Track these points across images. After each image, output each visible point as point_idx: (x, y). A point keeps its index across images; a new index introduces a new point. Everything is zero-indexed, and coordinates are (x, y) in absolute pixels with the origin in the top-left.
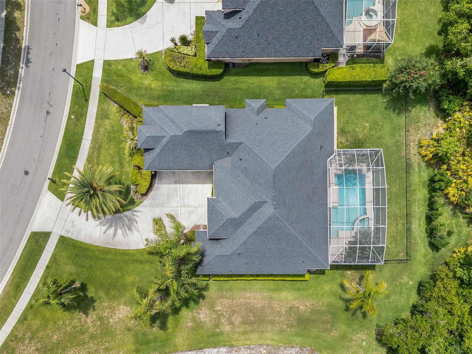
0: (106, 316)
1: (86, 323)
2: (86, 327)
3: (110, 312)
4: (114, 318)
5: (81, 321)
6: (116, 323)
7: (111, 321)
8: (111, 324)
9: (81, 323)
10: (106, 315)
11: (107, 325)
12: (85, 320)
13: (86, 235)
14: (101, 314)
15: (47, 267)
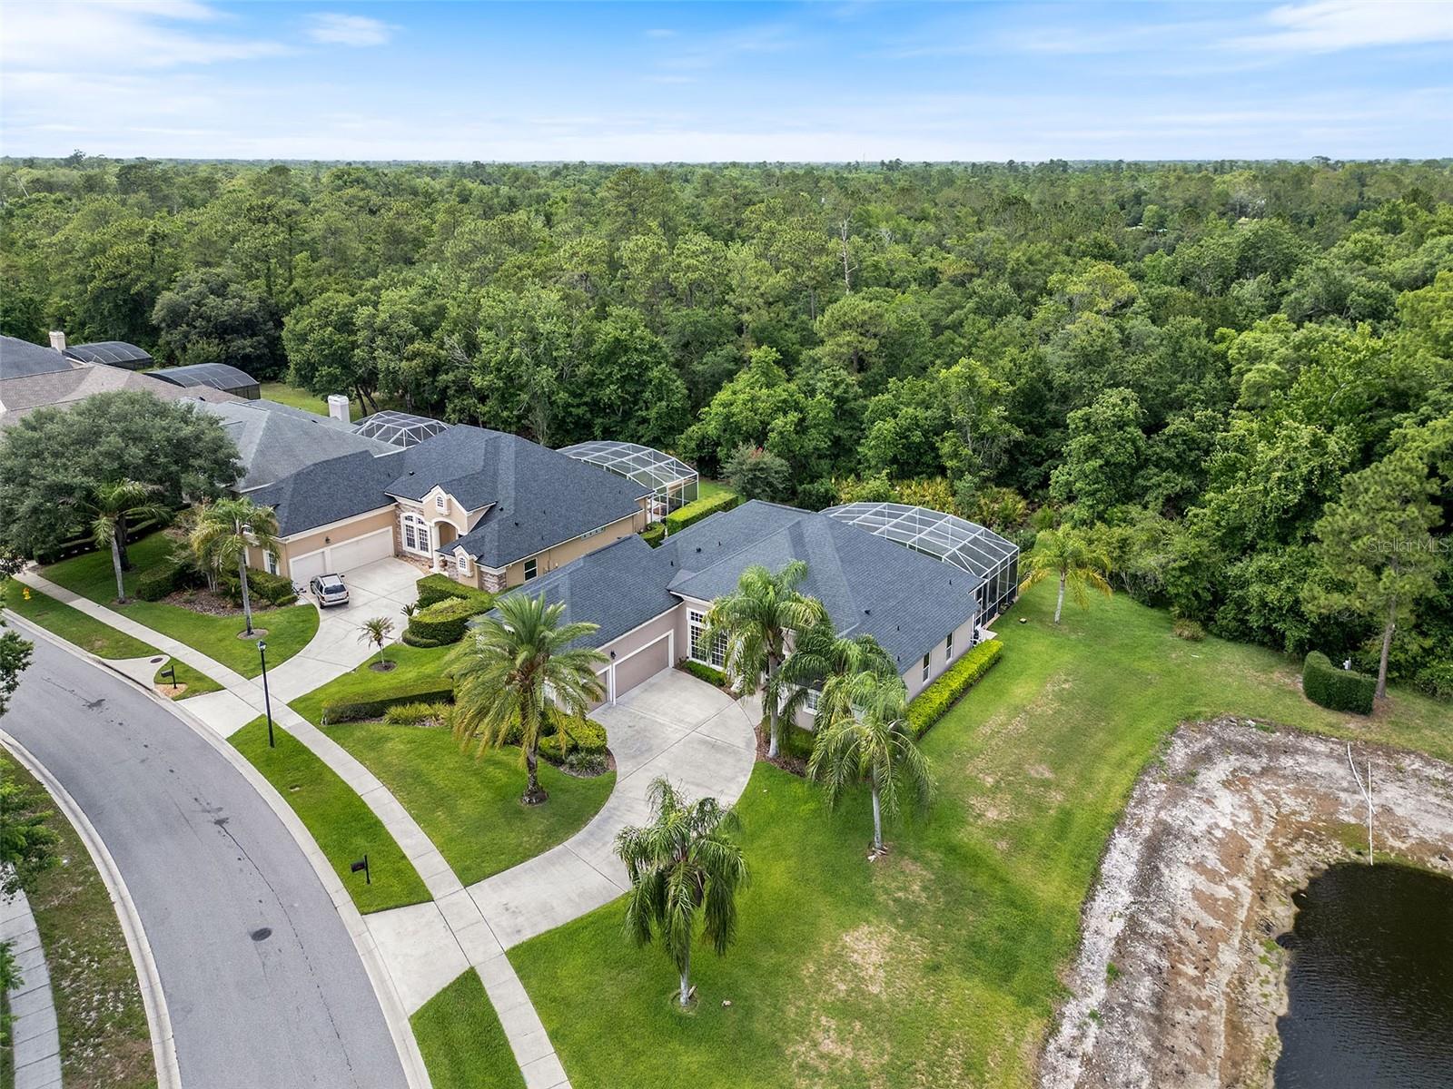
0: (849, 993)
1: (836, 1060)
2: (847, 1071)
3: (843, 973)
4: (871, 977)
5: (816, 1070)
6: (889, 984)
7: (875, 989)
8: (884, 997)
9: (820, 1076)
10: (844, 987)
11: (879, 1010)
12: (822, 1056)
13: (570, 900)
14: (829, 999)
15: (554, 1036)
